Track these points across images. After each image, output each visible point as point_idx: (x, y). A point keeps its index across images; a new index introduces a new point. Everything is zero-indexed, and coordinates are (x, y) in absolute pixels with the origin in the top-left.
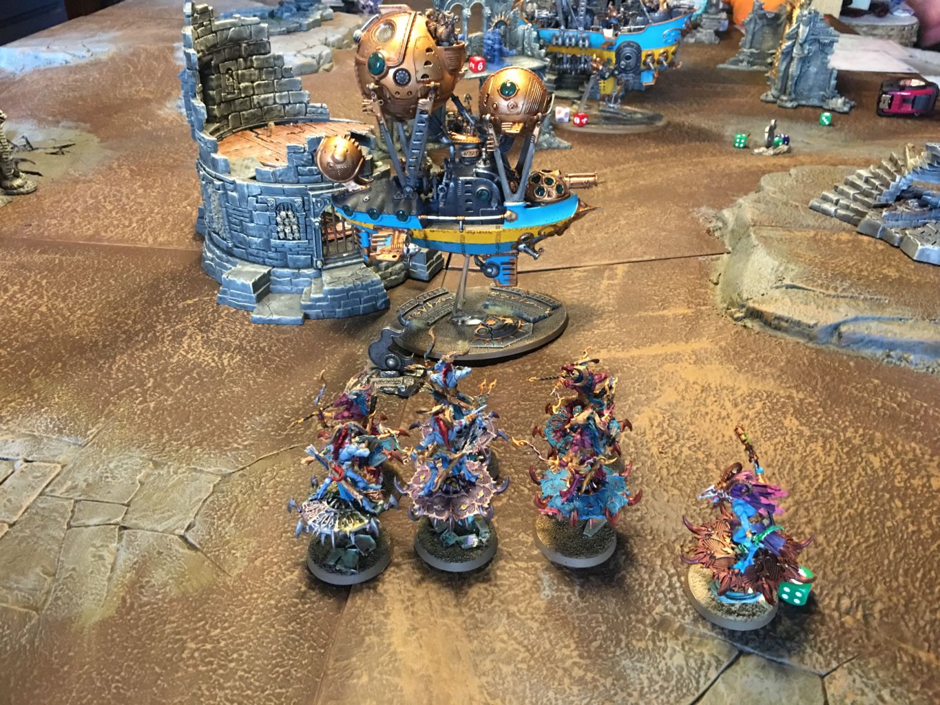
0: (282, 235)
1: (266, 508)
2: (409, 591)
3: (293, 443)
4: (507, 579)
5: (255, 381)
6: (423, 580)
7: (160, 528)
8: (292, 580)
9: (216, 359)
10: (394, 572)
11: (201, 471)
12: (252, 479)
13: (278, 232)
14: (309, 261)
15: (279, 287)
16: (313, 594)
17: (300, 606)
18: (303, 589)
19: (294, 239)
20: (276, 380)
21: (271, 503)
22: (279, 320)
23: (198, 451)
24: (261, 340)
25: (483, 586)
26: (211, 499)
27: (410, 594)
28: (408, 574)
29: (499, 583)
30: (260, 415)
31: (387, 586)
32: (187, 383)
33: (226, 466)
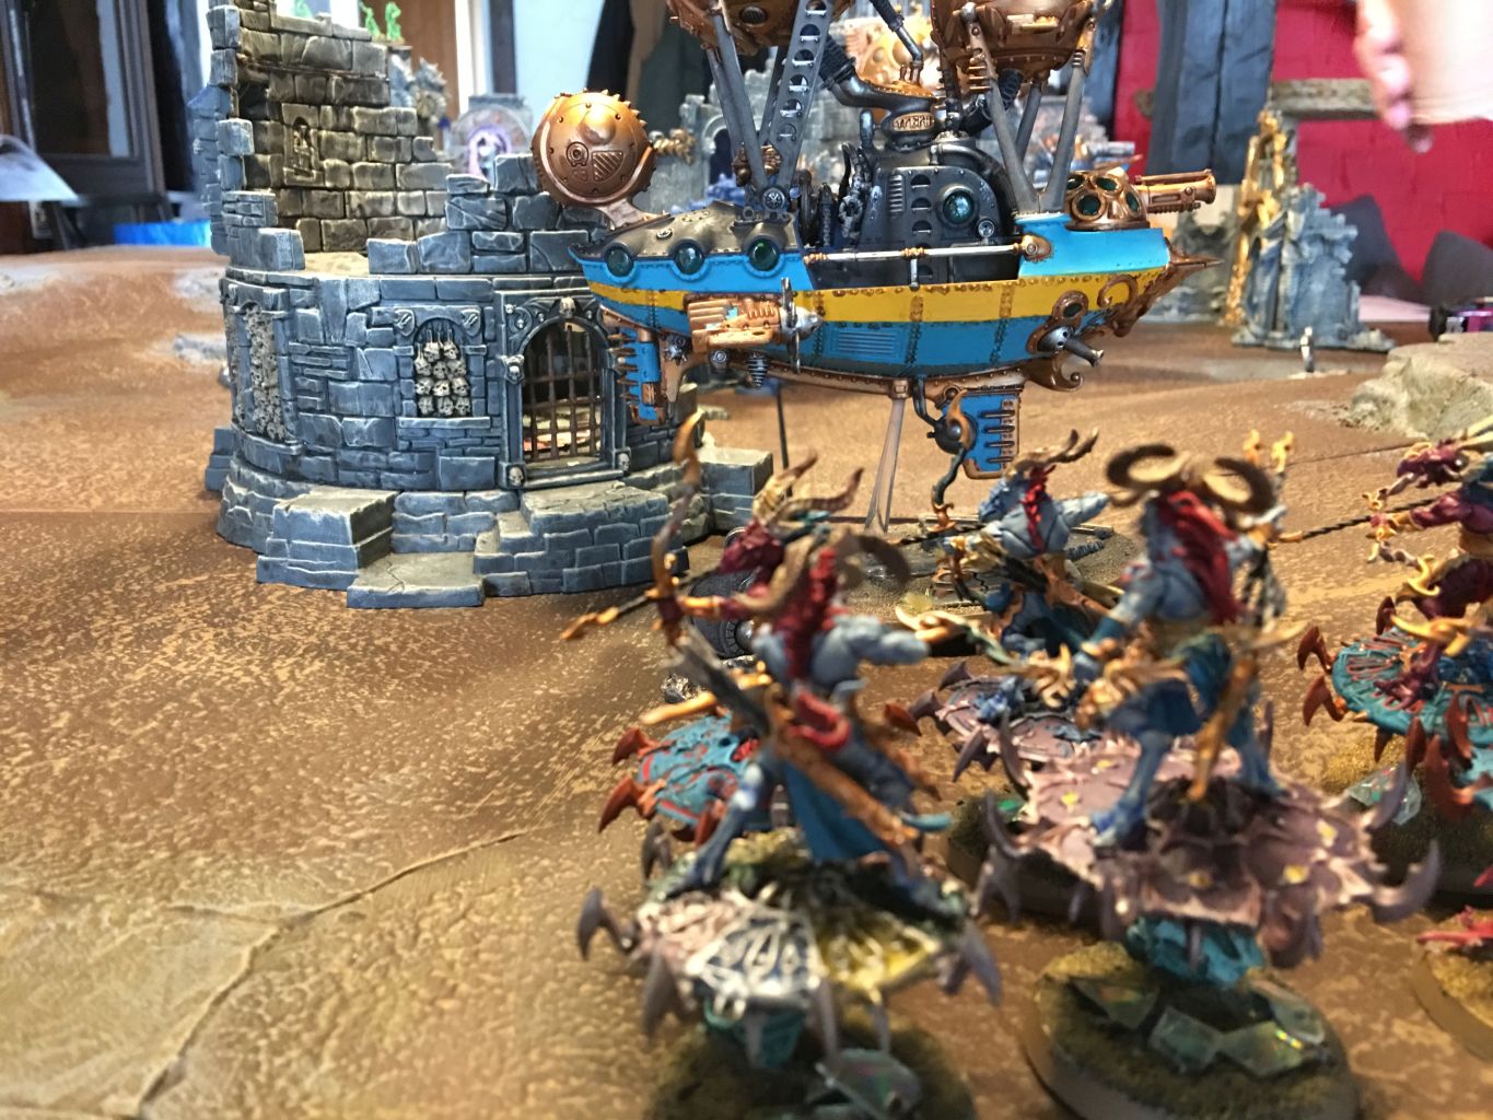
0: (426, 404)
1: (447, 1005)
3: (510, 826)
5: (368, 704)
7: (43, 1094)
9: (256, 669)
11: (207, 913)
12: (387, 925)
13: (417, 398)
14: (491, 470)
15: (413, 537)
19: (455, 414)
20: (429, 701)
21: (464, 988)
22: (420, 594)
23: (200, 862)
24: (376, 633)
26: (243, 990)
30: (392, 769)
32: (169, 718)
33: (293, 896)
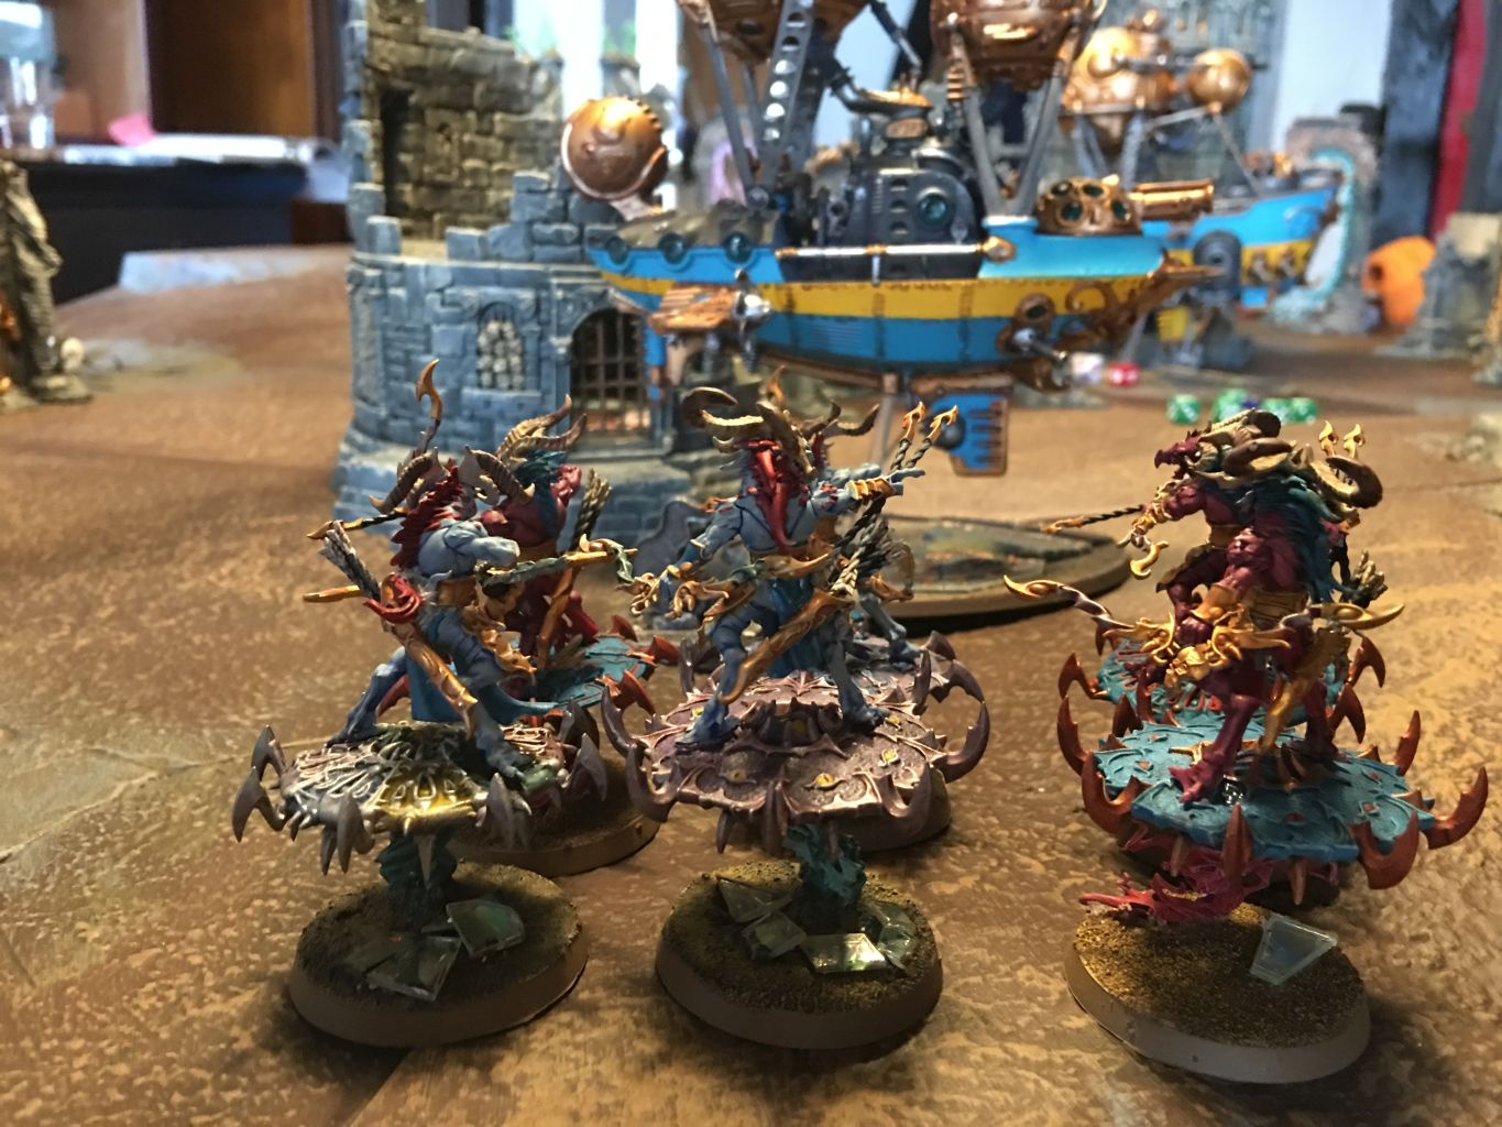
0: (486, 378)
2: (604, 1087)
4: (971, 1091)
6: (664, 1058)
8: (217, 1015)
9: (280, 590)
10: (569, 1025)
11: (115, 757)
13: (479, 372)
16: (271, 1061)
17: (207, 1092)
18: (245, 1043)
19: (511, 387)
25: (880, 1100)
27: (608, 1099)
28: (616, 1040)
29: (939, 1097)
30: (329, 673)
31: (533, 1065)
32: (189, 618)
33: (183, 753)
